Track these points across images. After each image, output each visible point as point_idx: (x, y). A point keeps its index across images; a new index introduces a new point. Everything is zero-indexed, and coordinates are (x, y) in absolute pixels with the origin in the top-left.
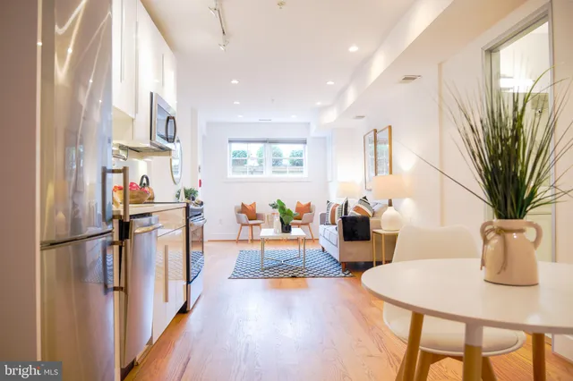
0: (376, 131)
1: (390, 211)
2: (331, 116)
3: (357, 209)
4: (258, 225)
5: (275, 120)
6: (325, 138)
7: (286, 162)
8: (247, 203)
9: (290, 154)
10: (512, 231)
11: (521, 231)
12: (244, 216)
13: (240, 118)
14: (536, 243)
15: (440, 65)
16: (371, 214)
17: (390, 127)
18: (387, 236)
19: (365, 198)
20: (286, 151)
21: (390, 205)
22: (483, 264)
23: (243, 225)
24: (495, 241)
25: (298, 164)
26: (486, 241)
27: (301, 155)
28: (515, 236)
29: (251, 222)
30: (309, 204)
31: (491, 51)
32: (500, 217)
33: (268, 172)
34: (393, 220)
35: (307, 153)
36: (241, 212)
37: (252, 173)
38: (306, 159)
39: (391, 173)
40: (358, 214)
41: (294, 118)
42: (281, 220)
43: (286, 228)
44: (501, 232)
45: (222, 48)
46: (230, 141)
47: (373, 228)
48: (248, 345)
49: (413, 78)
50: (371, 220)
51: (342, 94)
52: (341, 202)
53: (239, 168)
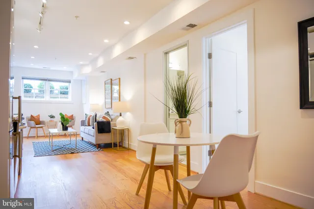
0: (111, 80)
1: (120, 119)
2: (88, 70)
3: (104, 117)
4: (42, 127)
5: (52, 68)
6: (81, 80)
7: (56, 92)
8: (35, 115)
9: (59, 88)
10: (184, 122)
11: (186, 122)
12: (33, 123)
13: (32, 65)
14: (190, 125)
15: (145, 55)
16: (111, 120)
17: (120, 79)
18: (119, 130)
19: (108, 112)
20: (57, 86)
21: (121, 115)
22: (175, 132)
23: (32, 128)
24: (179, 125)
25: (64, 93)
26: (176, 125)
27: (67, 89)
28: (184, 123)
29: (37, 126)
30: (72, 116)
31: (166, 53)
32: (180, 117)
33: (47, 97)
34: (122, 122)
35: (71, 88)
36: (31, 120)
37: (35, 97)
38: (70, 90)
39: (120, 101)
40: (105, 120)
41: (65, 68)
42: (62, 124)
43: (65, 128)
44: (181, 122)
45: (39, 31)
46: (23, 78)
47: (112, 127)
48: (64, 183)
49: (132, 58)
50: (111, 123)
51: (95, 60)
52: (93, 114)
53: (28, 94)
